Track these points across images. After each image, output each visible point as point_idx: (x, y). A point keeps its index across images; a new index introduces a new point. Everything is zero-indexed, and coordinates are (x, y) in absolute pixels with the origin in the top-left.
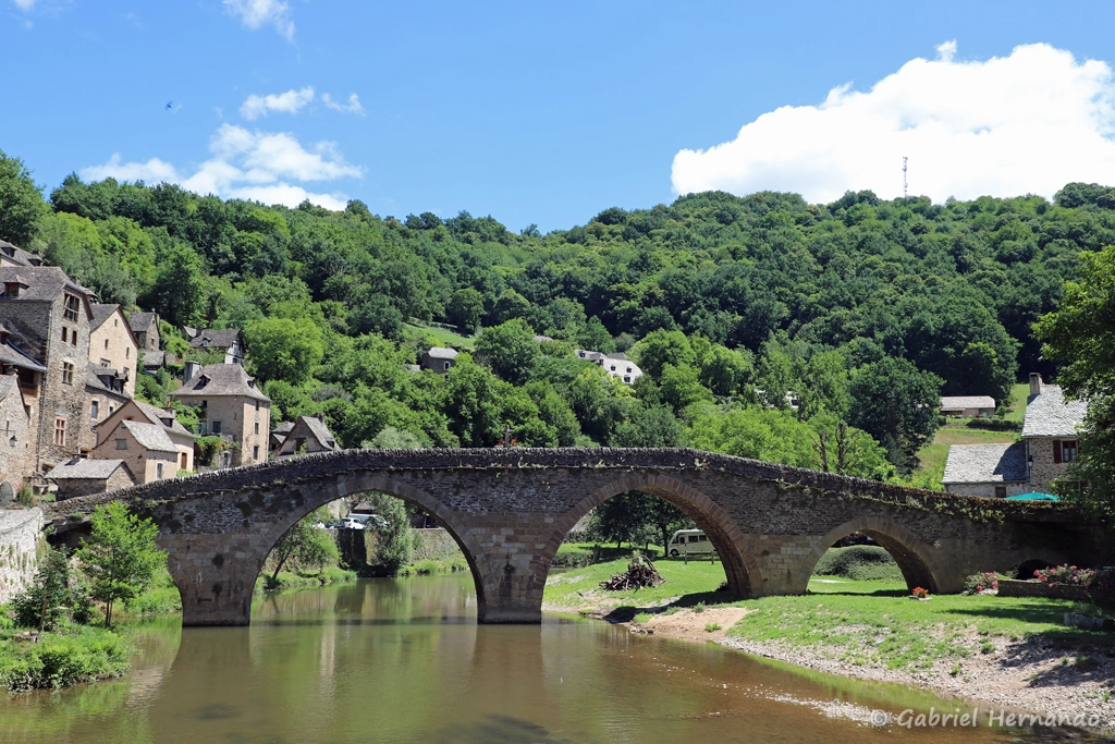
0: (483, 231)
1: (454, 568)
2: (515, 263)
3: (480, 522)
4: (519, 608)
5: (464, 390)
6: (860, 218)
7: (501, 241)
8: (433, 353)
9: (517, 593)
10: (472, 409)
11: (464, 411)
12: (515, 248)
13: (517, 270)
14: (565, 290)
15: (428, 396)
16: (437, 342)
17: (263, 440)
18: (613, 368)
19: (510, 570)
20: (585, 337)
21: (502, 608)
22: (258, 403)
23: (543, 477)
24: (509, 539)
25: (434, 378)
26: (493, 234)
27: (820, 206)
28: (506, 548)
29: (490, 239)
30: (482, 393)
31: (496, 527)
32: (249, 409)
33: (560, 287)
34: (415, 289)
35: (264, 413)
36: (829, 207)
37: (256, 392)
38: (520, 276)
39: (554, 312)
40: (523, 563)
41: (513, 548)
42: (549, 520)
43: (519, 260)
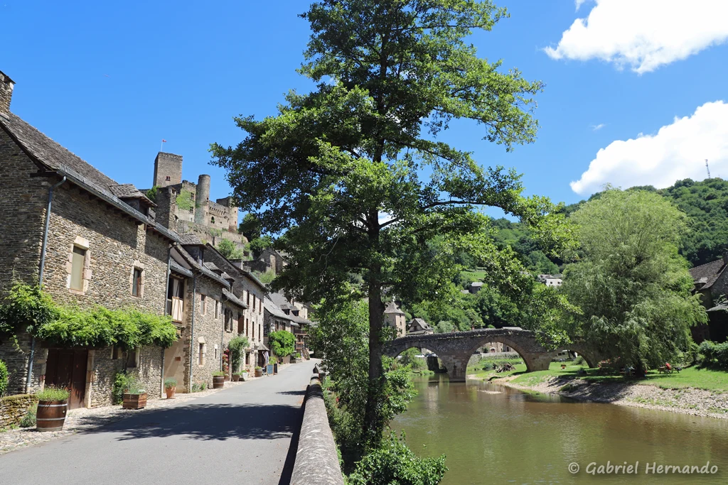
0: (501, 225)
1: (475, 370)
2: (515, 237)
3: (446, 354)
4: (459, 378)
5: (483, 300)
6: (681, 194)
7: (509, 228)
8: (473, 285)
9: (458, 374)
10: (488, 307)
11: (484, 308)
12: (516, 230)
13: (515, 241)
14: (537, 247)
15: (469, 303)
16: (475, 280)
17: (403, 327)
18: (551, 283)
19: (455, 367)
20: (544, 268)
21: (454, 378)
22: (400, 315)
23: (463, 340)
24: (454, 358)
25: (473, 296)
26: (505, 225)
27: (664, 190)
28: (453, 361)
29: (504, 228)
30: (491, 300)
31: (450, 355)
32: (397, 317)
33: (535, 246)
34: (464, 259)
35: (403, 319)
36: (668, 189)
37: (400, 311)
38: (516, 243)
39: (531, 258)
40: (459, 365)
41: (456, 361)
42: (465, 352)
43: (517, 236)
